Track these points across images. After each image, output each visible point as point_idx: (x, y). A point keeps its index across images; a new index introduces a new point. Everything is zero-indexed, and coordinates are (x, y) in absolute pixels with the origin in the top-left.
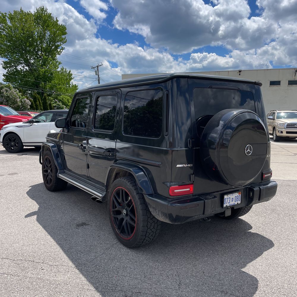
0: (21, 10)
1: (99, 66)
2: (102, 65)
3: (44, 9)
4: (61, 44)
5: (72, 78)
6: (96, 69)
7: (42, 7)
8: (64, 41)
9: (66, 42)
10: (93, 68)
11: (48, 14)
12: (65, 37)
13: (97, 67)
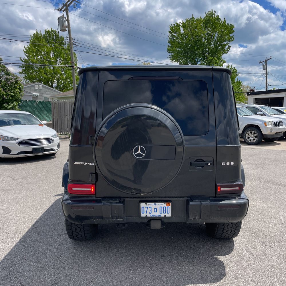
0: (192, 17)
1: (267, 60)
2: (271, 58)
3: (212, 12)
4: (229, 42)
5: (237, 74)
6: (264, 63)
7: (211, 11)
8: (231, 40)
9: (233, 40)
10: (261, 63)
11: (216, 16)
12: (233, 35)
13: (266, 61)
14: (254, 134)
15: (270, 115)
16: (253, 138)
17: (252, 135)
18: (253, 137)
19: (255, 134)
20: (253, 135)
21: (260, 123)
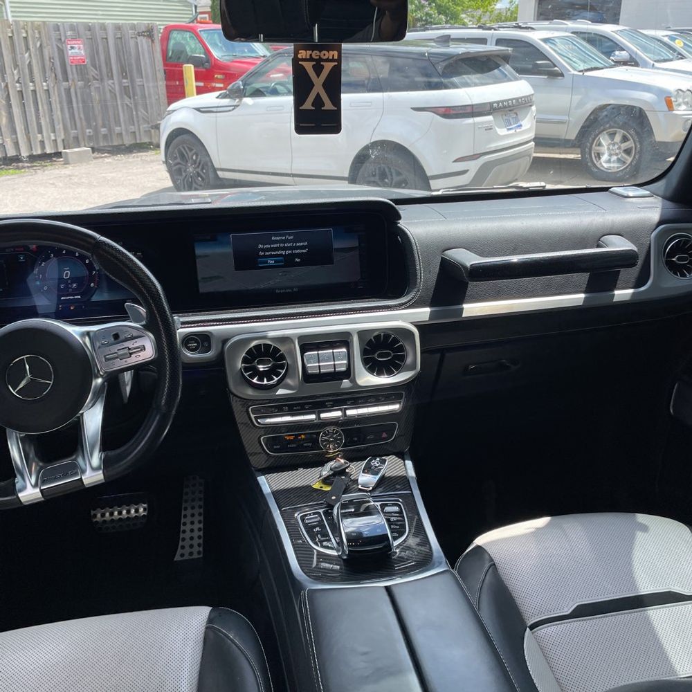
14: (625, 139)
15: (652, 62)
16: (617, 154)
17: (614, 145)
18: (617, 151)
19: (628, 140)
20: (616, 147)
21: (647, 96)
